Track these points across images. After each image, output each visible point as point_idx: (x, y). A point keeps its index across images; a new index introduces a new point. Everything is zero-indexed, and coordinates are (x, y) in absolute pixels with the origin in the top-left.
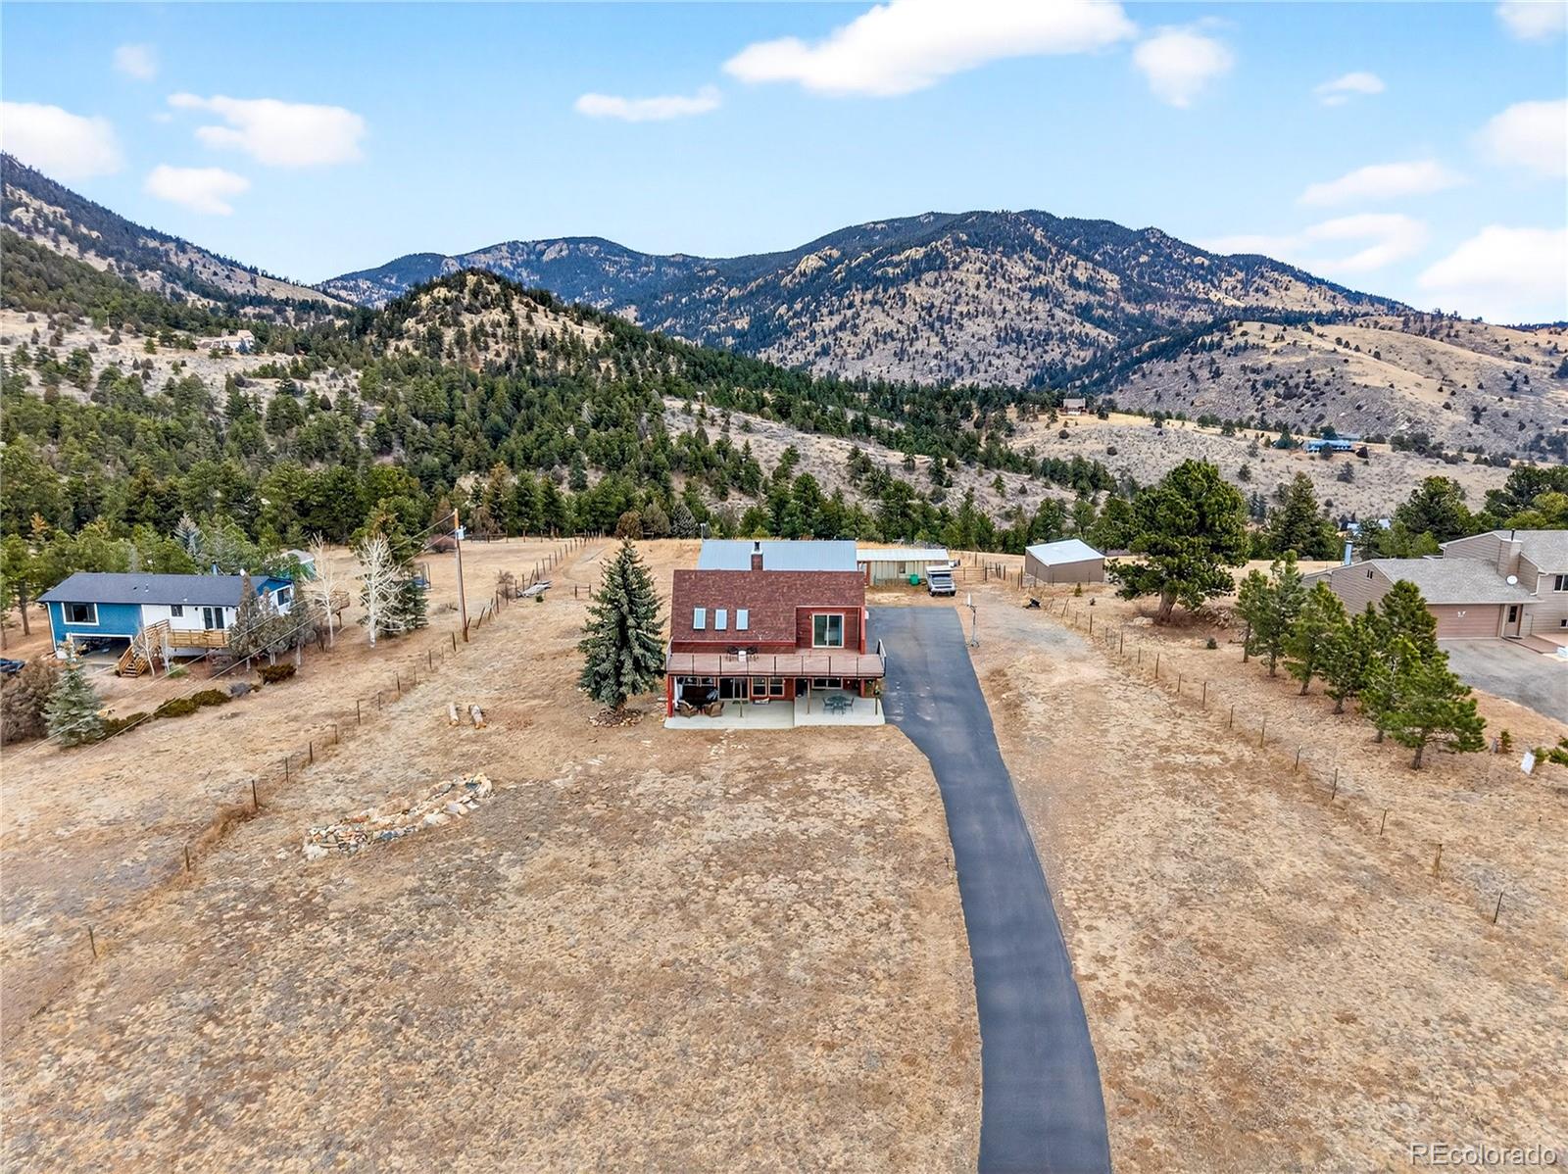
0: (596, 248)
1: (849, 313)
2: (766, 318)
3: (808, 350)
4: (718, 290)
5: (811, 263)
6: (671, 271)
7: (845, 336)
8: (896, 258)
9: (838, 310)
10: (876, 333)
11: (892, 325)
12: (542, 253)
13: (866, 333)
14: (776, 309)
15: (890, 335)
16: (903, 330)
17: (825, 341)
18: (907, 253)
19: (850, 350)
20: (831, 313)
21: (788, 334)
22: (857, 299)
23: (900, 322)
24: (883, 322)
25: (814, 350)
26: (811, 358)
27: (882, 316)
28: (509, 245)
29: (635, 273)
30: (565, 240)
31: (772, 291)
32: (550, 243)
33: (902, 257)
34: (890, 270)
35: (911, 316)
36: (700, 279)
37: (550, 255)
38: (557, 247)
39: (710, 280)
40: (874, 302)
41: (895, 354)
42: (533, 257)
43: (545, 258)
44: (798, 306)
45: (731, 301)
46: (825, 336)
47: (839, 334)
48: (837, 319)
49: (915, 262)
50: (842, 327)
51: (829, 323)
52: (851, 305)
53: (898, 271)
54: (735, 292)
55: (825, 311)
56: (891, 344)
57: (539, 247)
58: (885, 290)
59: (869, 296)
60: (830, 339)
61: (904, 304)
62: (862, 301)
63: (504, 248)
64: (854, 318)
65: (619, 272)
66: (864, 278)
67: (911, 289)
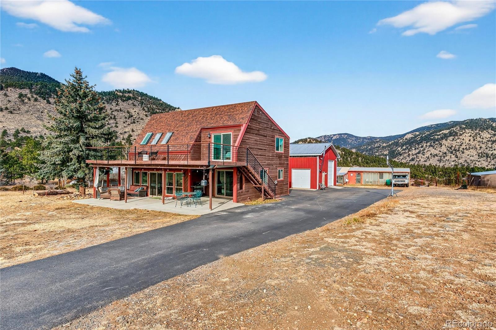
0: (346, 136)
1: (422, 149)
2: (394, 151)
3: (407, 159)
4: (380, 144)
5: (410, 136)
6: (366, 141)
7: (420, 155)
8: (438, 133)
9: (418, 149)
10: (431, 154)
11: (437, 152)
12: (332, 137)
13: (428, 154)
14: (397, 148)
15: (436, 155)
16: (441, 154)
17: (413, 157)
18: (442, 132)
19: (422, 159)
20: (415, 149)
21: (401, 155)
22: (425, 145)
23: (440, 151)
24: (433, 151)
25: (409, 159)
26: (408, 161)
27: (433, 150)
28: (324, 136)
29: (356, 141)
30: (338, 134)
31: (397, 144)
32: (334, 135)
33: (441, 133)
34: (436, 137)
35: (444, 149)
36: (374, 142)
37: (334, 138)
38: (336, 136)
39: (377, 142)
40: (431, 146)
41: (438, 161)
42: (330, 139)
43: (333, 139)
44: (404, 147)
45: (383, 147)
46: (413, 155)
47: (418, 155)
48: (417, 151)
49: (445, 135)
50: (419, 153)
51: (414, 152)
52: (422, 147)
53: (439, 137)
54: (385, 145)
55: (413, 148)
56: (436, 158)
57: (331, 136)
58: (434, 143)
59: (428, 144)
60: (415, 156)
61: (441, 147)
62: (426, 146)
63: (323, 137)
64: (423, 150)
65: (352, 141)
66: (427, 139)
67: (444, 141)
